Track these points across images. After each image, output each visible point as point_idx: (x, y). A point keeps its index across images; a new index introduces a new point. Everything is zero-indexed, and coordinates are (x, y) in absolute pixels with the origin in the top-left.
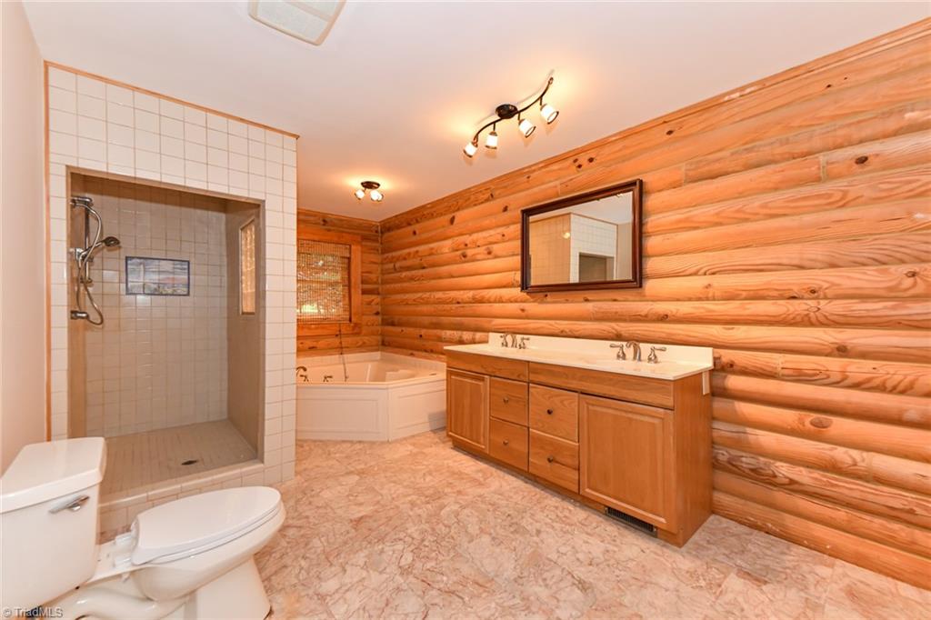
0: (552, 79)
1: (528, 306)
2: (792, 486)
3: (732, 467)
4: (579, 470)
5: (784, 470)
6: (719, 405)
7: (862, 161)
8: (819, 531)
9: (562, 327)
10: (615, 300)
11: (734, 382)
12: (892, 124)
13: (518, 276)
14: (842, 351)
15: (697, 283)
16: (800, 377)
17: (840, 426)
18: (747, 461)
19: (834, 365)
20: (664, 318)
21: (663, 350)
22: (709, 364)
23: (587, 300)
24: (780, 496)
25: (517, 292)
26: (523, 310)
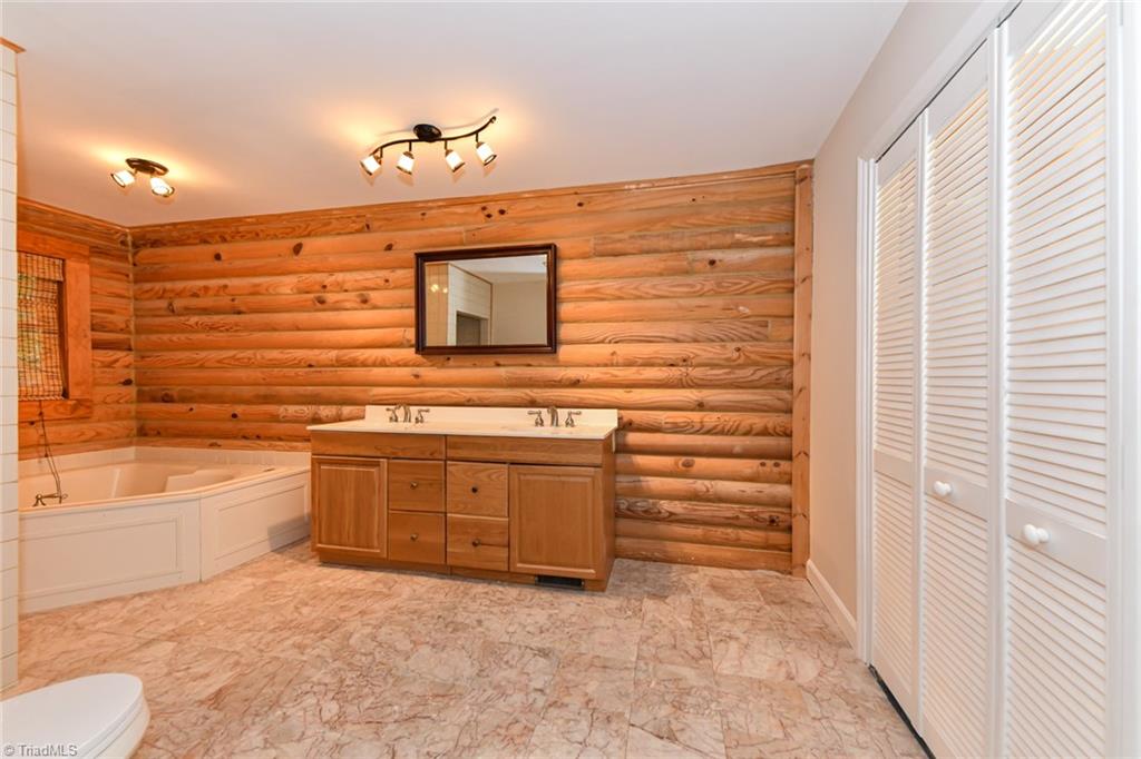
0: (494, 118)
1: (421, 371)
2: (672, 518)
3: (631, 514)
4: (509, 546)
5: (666, 506)
6: (621, 459)
7: (712, 262)
8: (689, 548)
9: (468, 396)
10: (529, 365)
11: (633, 438)
12: (728, 240)
13: (411, 334)
14: (701, 406)
15: (604, 351)
16: (676, 429)
17: (701, 463)
18: (641, 505)
19: (696, 416)
20: (576, 384)
21: (579, 414)
22: (615, 425)
23: (498, 365)
24: (663, 528)
25: (410, 353)
26: (417, 376)
